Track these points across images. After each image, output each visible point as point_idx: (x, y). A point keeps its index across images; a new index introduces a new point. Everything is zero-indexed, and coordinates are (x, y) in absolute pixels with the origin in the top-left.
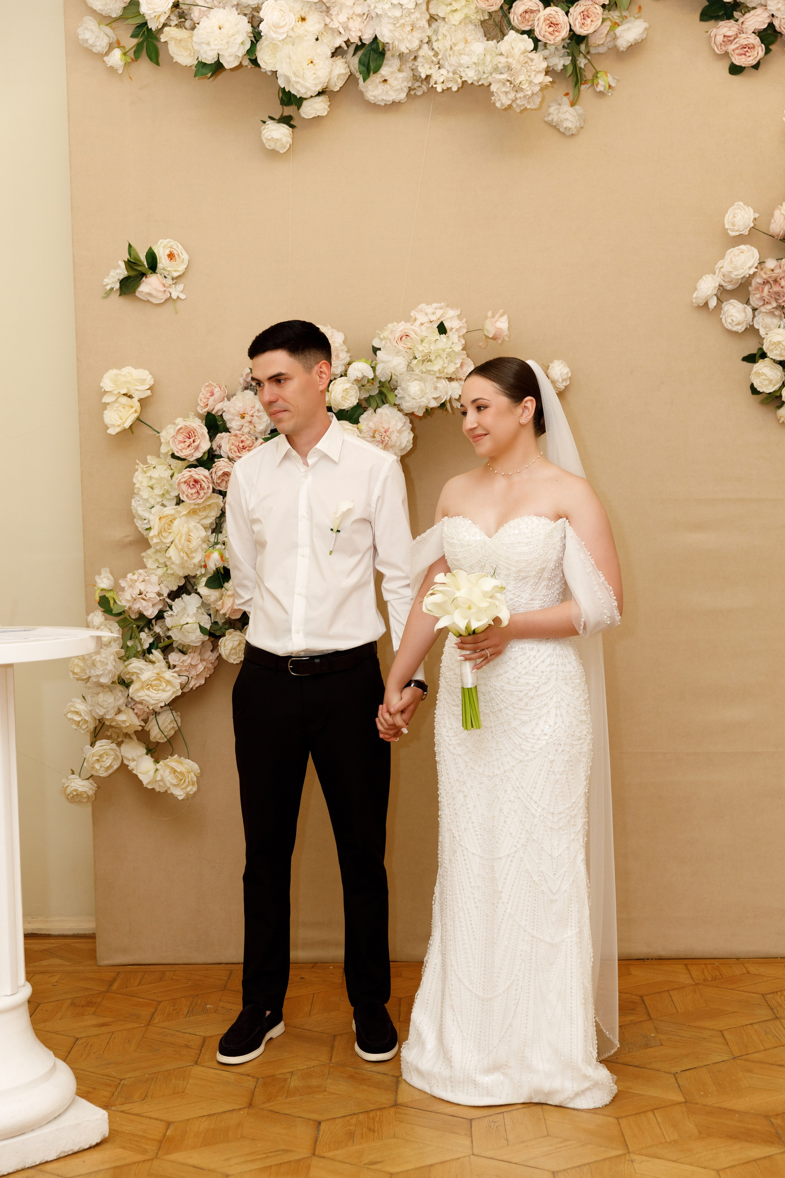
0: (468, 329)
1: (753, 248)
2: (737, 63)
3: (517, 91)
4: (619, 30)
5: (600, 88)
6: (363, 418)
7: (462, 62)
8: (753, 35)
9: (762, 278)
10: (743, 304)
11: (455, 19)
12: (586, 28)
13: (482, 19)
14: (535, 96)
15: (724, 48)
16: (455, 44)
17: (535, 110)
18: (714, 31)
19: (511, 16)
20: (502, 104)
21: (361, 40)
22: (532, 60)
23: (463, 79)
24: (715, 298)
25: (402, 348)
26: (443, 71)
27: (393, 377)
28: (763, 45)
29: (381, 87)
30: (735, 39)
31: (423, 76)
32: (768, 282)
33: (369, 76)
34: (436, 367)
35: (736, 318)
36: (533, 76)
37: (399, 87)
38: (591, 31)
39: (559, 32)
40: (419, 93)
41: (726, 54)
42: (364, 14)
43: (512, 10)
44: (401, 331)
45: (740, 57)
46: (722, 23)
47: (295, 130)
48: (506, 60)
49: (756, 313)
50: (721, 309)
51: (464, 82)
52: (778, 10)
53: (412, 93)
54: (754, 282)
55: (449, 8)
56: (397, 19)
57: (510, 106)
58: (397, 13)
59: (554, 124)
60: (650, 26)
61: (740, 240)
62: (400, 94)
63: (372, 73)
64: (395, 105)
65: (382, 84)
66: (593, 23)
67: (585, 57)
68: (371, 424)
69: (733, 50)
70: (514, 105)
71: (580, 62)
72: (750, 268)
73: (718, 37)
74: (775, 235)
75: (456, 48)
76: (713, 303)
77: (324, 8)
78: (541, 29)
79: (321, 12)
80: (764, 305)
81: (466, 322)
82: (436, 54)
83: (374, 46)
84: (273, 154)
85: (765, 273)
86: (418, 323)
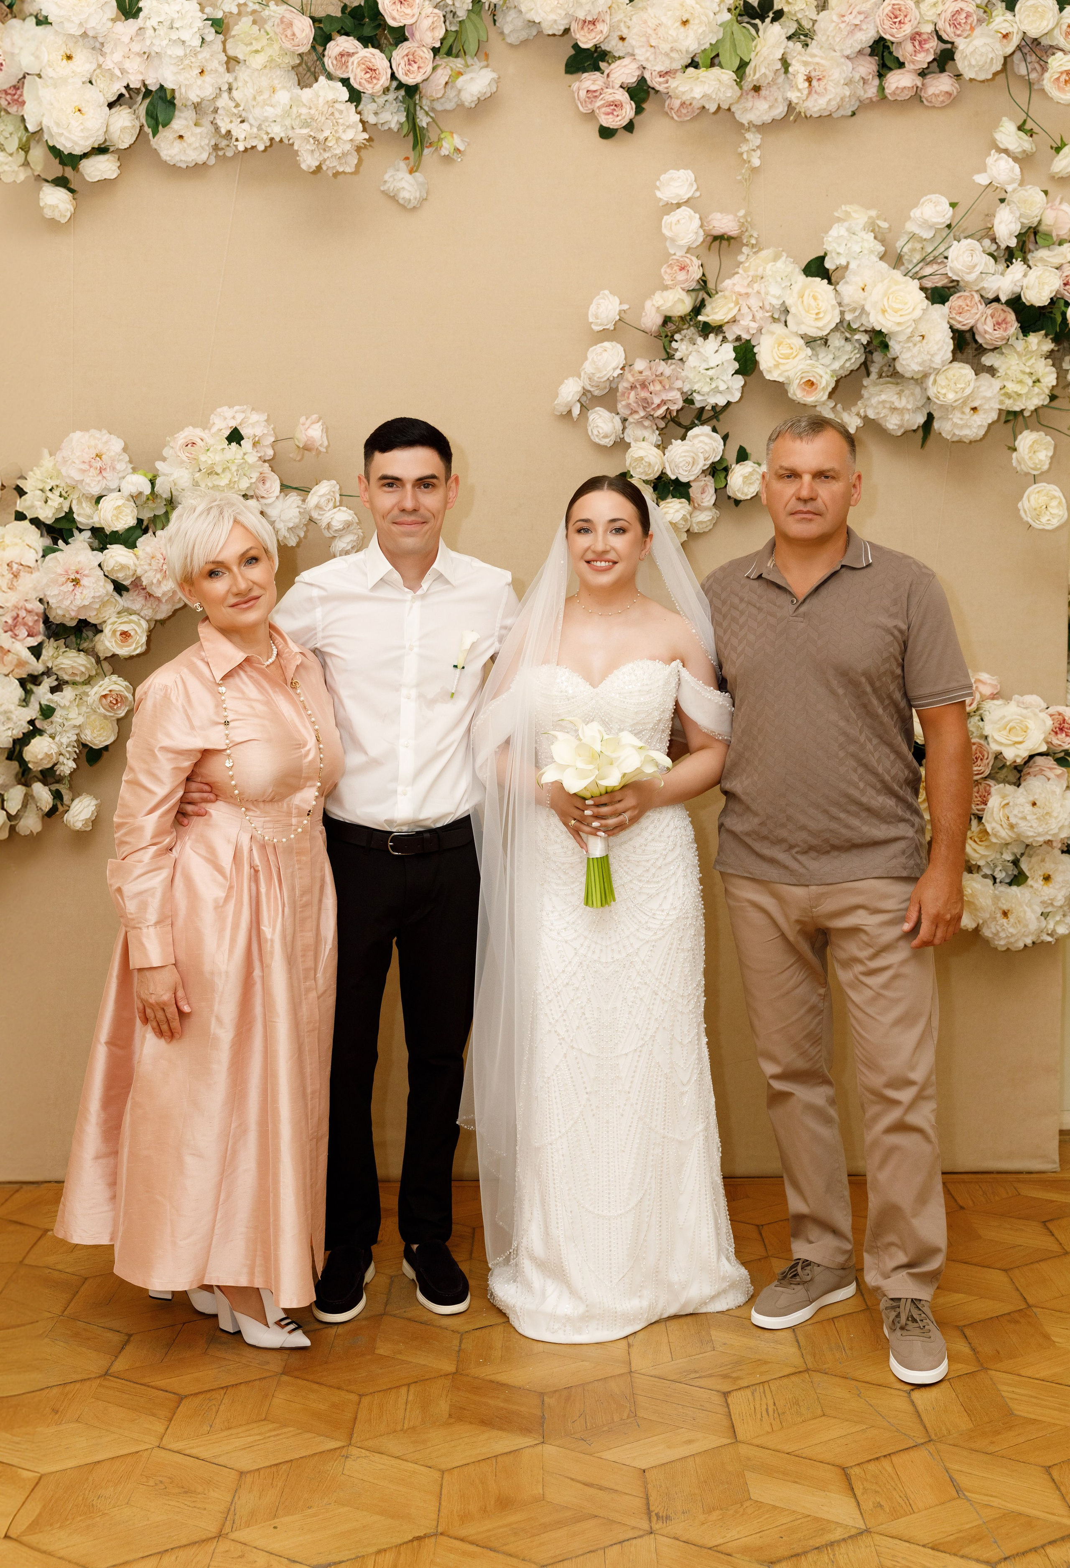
0: (276, 437)
1: (619, 346)
2: (605, 125)
3: (325, 150)
4: (460, 82)
5: (444, 152)
6: (141, 542)
7: (265, 114)
8: (621, 89)
9: (628, 381)
10: (611, 412)
11: (258, 61)
12: (412, 76)
13: (292, 63)
14: (349, 156)
15: (590, 106)
16: (260, 92)
17: (351, 173)
18: (575, 86)
19: (326, 59)
20: (309, 167)
21: (145, 85)
22: (341, 112)
23: (270, 136)
24: (579, 405)
25: (186, 459)
26: (245, 126)
27: (174, 493)
28: (632, 103)
29: (178, 144)
30: (601, 94)
31: (223, 131)
32: (636, 387)
33: (158, 131)
34: (223, 481)
35: (602, 428)
36: (340, 131)
37: (198, 145)
38: (418, 79)
39: (378, 79)
40: (230, 154)
41: (591, 115)
42: (144, 53)
43: (326, 53)
44: (185, 438)
45: (607, 117)
46: (585, 75)
47: (76, 196)
48: (308, 111)
49: (627, 423)
50: (587, 418)
51: (272, 139)
52: (647, 60)
53: (220, 153)
54: (621, 388)
55: (249, 48)
56: (181, 59)
57: (319, 168)
58: (179, 51)
59: (392, 194)
60: (499, 78)
61: (605, 335)
62: (201, 153)
63: (160, 127)
64: (198, 169)
65: (178, 141)
66: (421, 70)
67: (427, 114)
68: (148, 549)
69: (599, 108)
70: (324, 167)
71: (421, 120)
72: (615, 369)
73: (581, 92)
74: (648, 331)
75: (259, 99)
76: (576, 411)
77: (98, 45)
78: (356, 75)
79: (93, 49)
80: (631, 414)
81: (273, 429)
82: (237, 106)
83: (162, 94)
84: (53, 225)
85: (633, 375)
86: (214, 430)
